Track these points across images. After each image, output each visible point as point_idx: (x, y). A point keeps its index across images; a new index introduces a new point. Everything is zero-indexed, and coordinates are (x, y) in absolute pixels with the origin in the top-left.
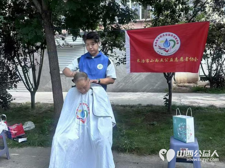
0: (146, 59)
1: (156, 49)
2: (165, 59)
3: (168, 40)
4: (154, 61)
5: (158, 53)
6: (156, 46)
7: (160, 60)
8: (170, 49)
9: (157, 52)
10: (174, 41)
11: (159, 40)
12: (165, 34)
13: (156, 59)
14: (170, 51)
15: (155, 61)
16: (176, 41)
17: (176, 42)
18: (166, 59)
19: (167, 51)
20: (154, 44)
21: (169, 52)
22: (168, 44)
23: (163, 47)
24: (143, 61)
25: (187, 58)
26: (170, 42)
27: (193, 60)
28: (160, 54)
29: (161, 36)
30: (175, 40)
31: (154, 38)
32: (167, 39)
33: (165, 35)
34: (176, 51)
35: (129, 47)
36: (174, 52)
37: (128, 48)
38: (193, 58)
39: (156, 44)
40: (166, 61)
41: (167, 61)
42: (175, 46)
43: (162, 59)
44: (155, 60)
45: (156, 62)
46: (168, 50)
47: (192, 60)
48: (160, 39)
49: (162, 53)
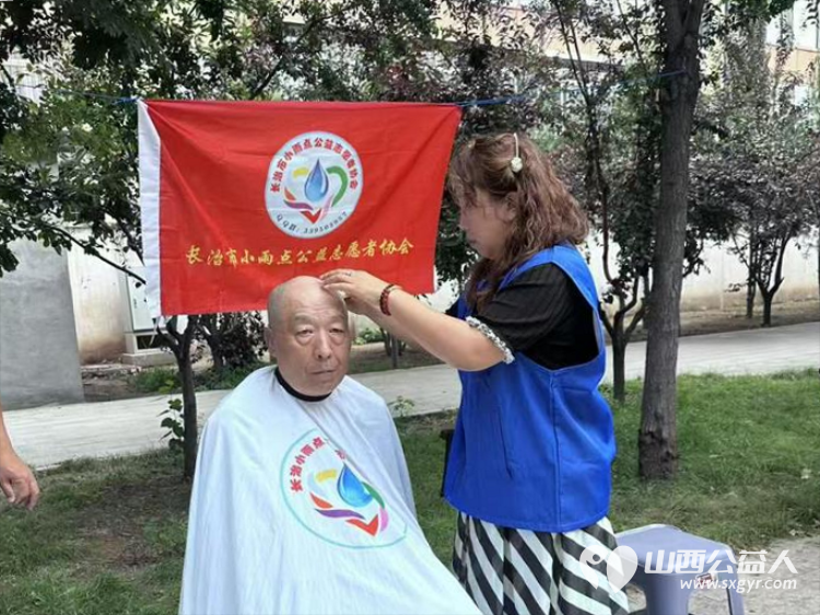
0: (228, 250)
1: (275, 205)
2: (301, 252)
3: (324, 166)
4: (252, 258)
5: (280, 225)
6: (275, 188)
7: (277, 257)
8: (327, 207)
9: (274, 219)
10: (342, 175)
11: (288, 162)
12: (313, 136)
13: (265, 253)
14: (323, 217)
15: (260, 260)
16: (348, 175)
17: (350, 180)
18: (305, 252)
19: (314, 219)
20: (271, 181)
21: (318, 224)
22: (321, 184)
23: (300, 198)
24: (218, 258)
25: (372, 244)
26: (329, 175)
27: (394, 249)
28: (286, 230)
29: (297, 148)
30: (347, 171)
31: (272, 154)
32: (322, 163)
33: (313, 143)
34: (344, 218)
35: (158, 183)
36: (336, 222)
37: (152, 189)
38: (392, 243)
39: (278, 182)
40: (300, 260)
41: (306, 260)
42: (345, 194)
43: (286, 252)
44: (258, 254)
45: (264, 265)
46: (319, 212)
47: (388, 249)
48: (295, 159)
49: (293, 227)
